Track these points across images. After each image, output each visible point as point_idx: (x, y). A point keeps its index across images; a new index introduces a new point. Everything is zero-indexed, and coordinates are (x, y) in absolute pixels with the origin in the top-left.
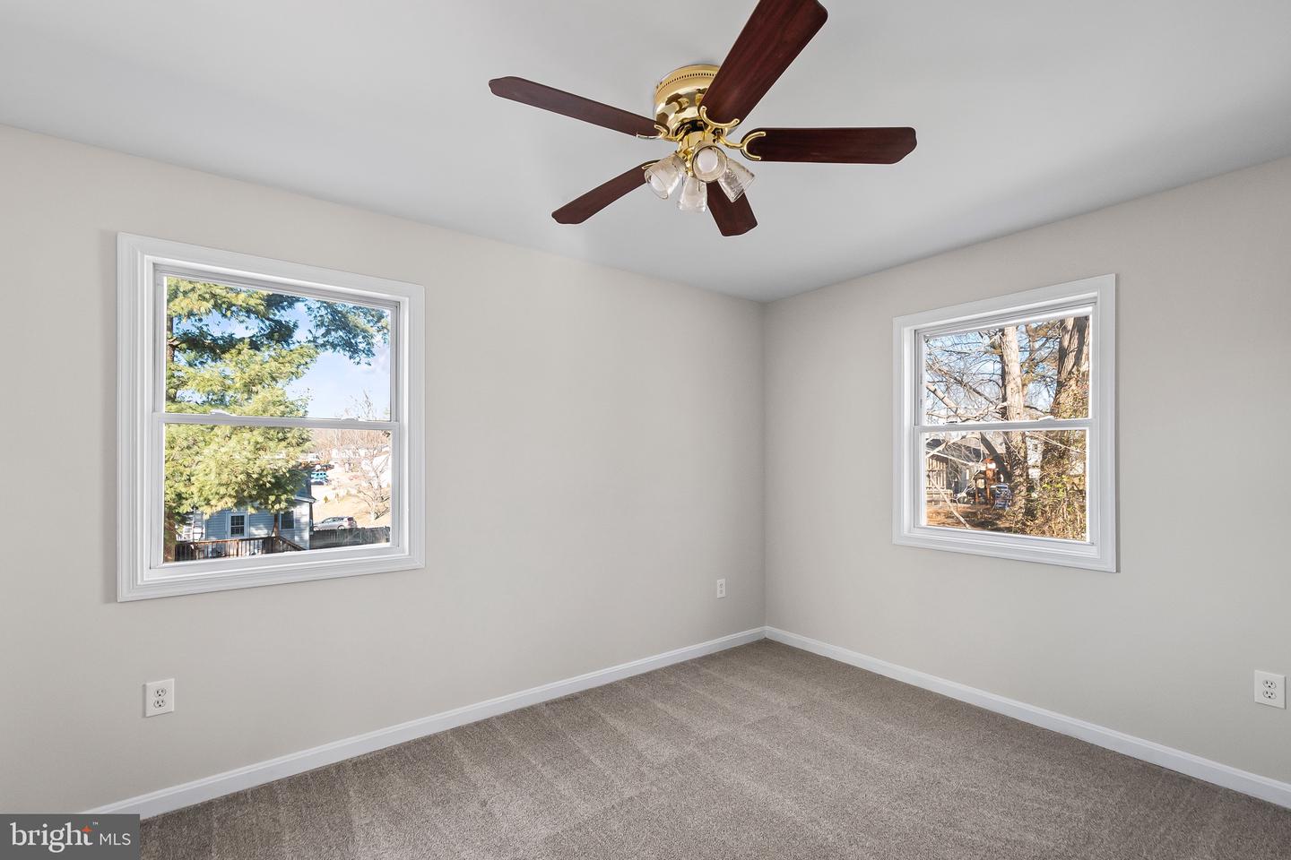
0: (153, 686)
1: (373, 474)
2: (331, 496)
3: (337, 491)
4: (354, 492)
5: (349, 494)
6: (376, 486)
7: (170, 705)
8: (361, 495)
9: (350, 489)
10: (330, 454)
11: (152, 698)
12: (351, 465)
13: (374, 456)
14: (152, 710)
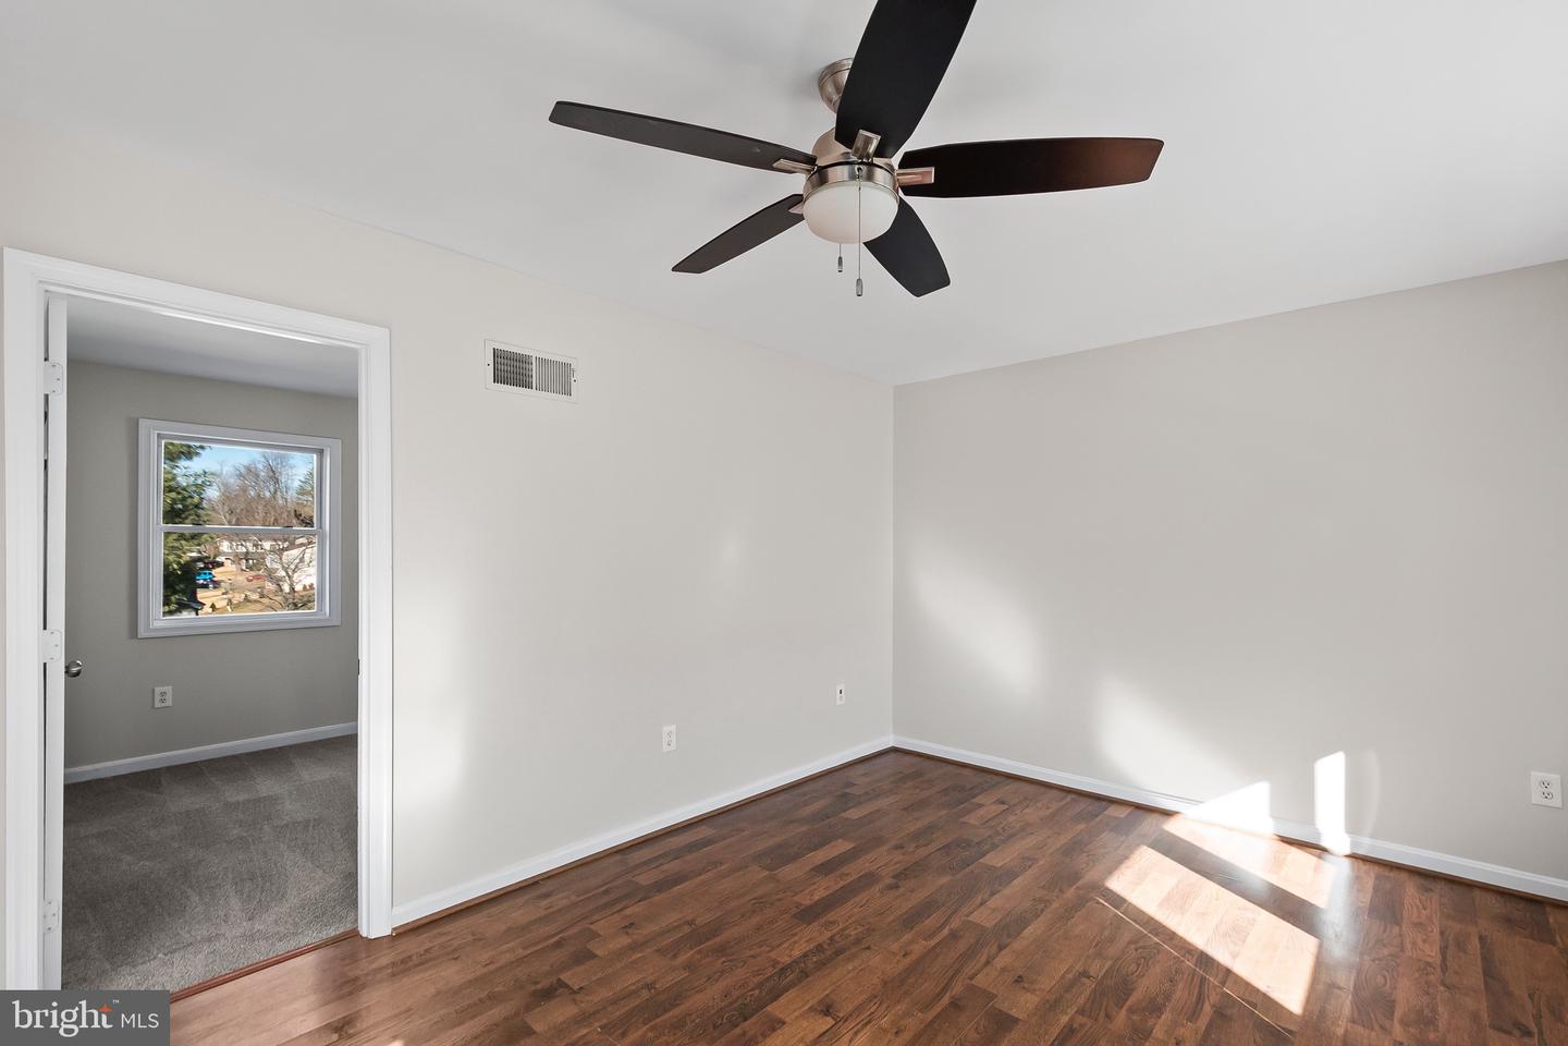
0: (158, 690)
1: (284, 574)
2: (220, 604)
3: (230, 596)
4: (255, 597)
5: (247, 599)
6: (286, 588)
7: (169, 703)
8: (265, 601)
9: (248, 594)
10: (217, 548)
11: (157, 698)
12: (252, 562)
13: (284, 550)
14: (158, 704)
